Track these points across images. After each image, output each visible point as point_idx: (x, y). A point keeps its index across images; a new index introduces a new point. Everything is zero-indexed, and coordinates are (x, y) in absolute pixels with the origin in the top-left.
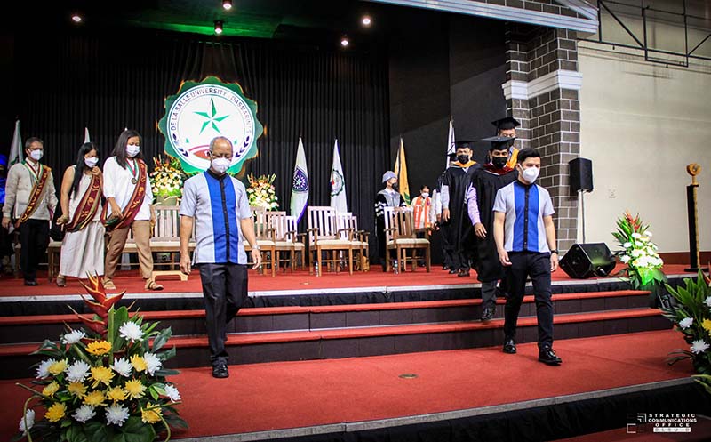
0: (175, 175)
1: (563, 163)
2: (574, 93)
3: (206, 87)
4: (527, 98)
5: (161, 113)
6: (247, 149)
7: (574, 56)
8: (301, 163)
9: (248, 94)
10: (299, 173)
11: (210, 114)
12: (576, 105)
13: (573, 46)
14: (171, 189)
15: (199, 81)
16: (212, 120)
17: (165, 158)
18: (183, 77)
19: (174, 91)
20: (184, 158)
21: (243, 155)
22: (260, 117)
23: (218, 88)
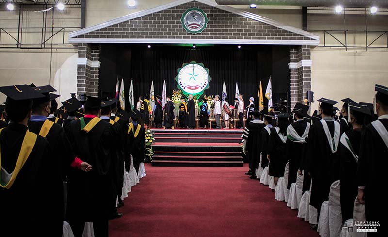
0: (179, 96)
1: (304, 93)
2: (309, 68)
3: (191, 65)
4: (297, 68)
5: (176, 74)
6: (205, 86)
7: (309, 54)
8: (224, 90)
9: (205, 67)
10: (224, 94)
11: (193, 74)
12: (310, 72)
13: (309, 50)
14: (178, 101)
15: (189, 63)
16: (193, 76)
17: (177, 90)
18: (184, 61)
19: (181, 67)
20: (184, 90)
21: (204, 88)
22: (210, 74)
23: (195, 65)
